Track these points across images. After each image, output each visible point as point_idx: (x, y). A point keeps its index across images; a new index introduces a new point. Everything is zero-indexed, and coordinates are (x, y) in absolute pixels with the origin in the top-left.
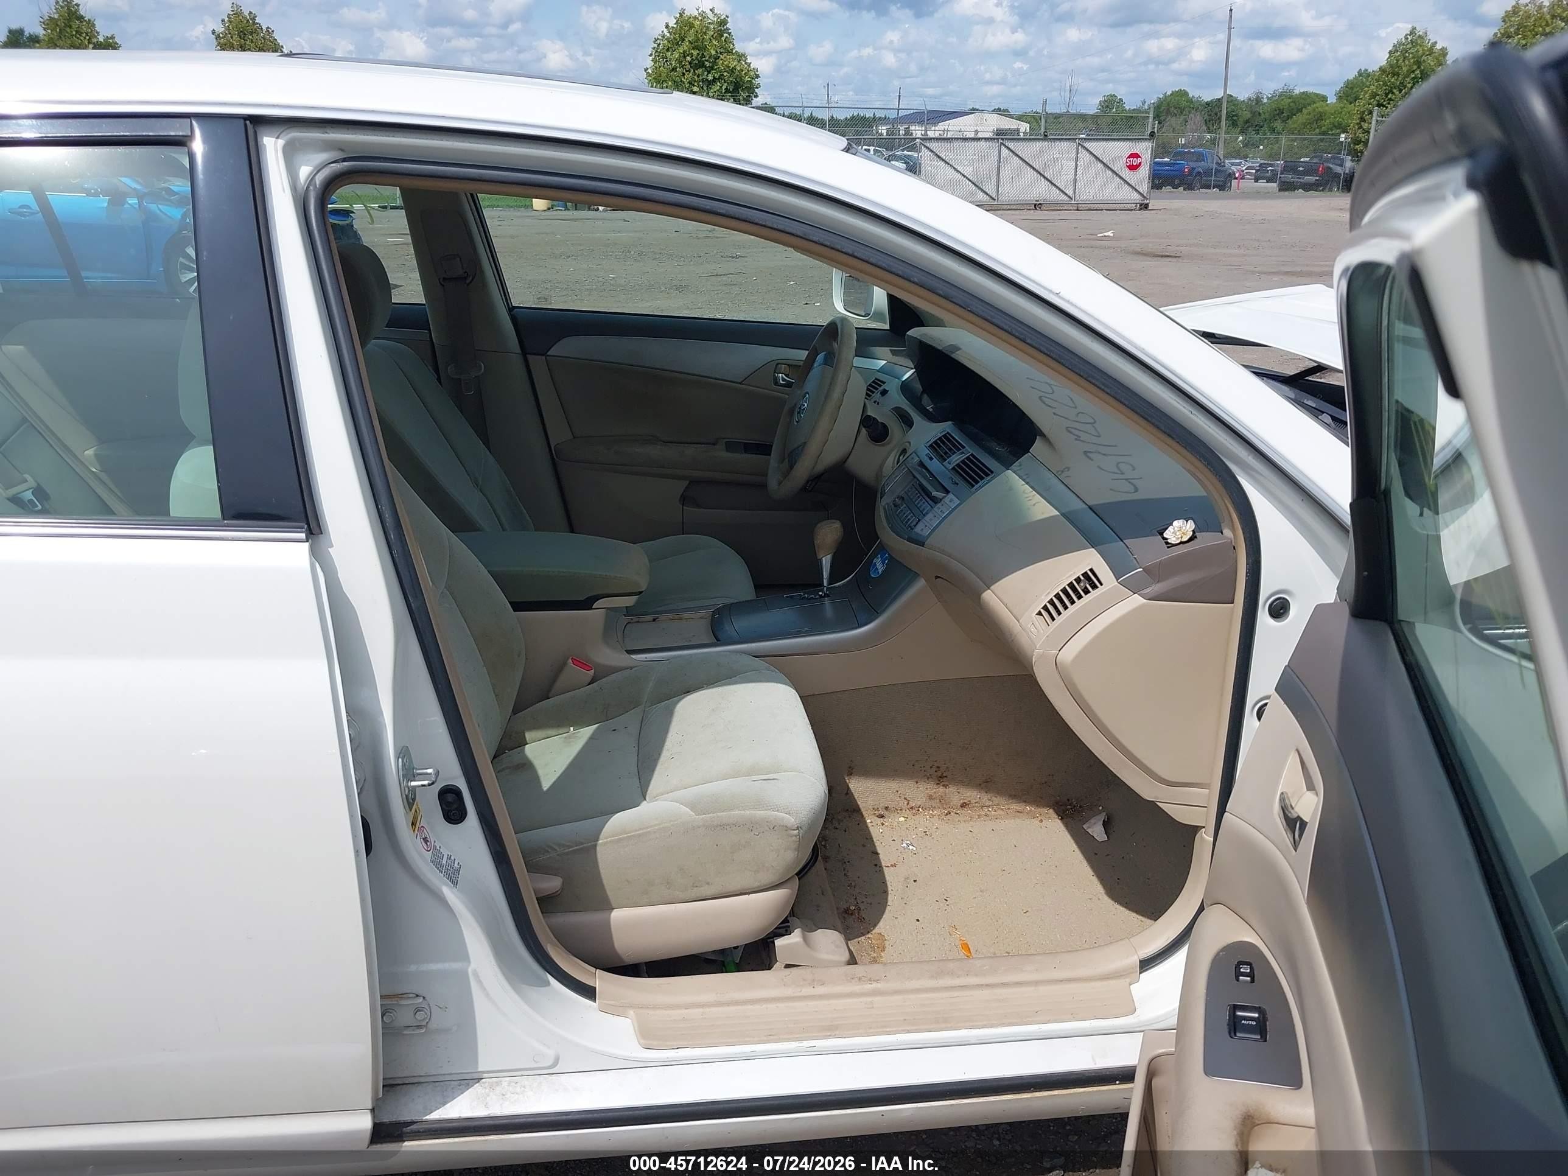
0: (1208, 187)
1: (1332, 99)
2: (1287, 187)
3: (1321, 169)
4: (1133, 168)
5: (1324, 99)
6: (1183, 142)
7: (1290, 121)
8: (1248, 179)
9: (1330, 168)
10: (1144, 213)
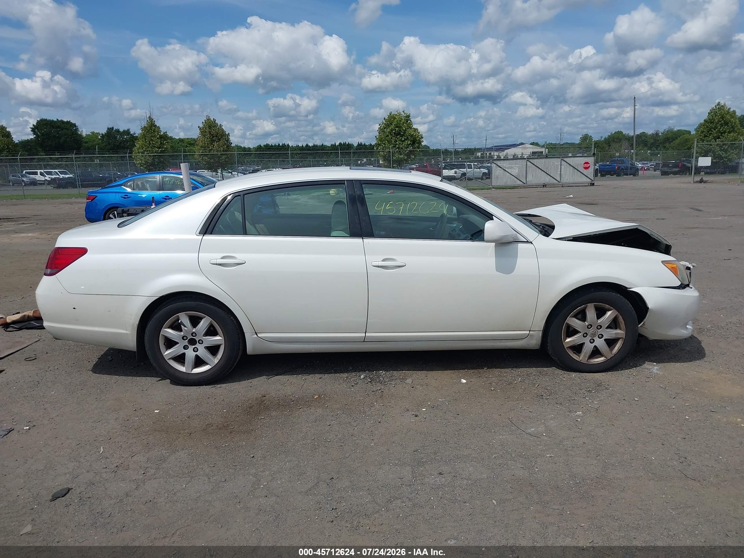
0: (627, 175)
1: (693, 132)
2: (664, 173)
3: (680, 165)
4: (586, 168)
5: (689, 132)
6: (618, 155)
7: (672, 143)
8: (651, 170)
9: (685, 165)
10: (592, 187)
